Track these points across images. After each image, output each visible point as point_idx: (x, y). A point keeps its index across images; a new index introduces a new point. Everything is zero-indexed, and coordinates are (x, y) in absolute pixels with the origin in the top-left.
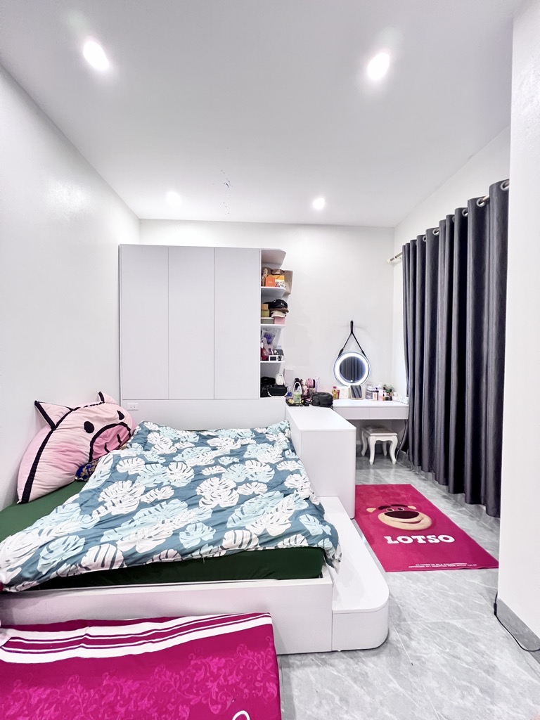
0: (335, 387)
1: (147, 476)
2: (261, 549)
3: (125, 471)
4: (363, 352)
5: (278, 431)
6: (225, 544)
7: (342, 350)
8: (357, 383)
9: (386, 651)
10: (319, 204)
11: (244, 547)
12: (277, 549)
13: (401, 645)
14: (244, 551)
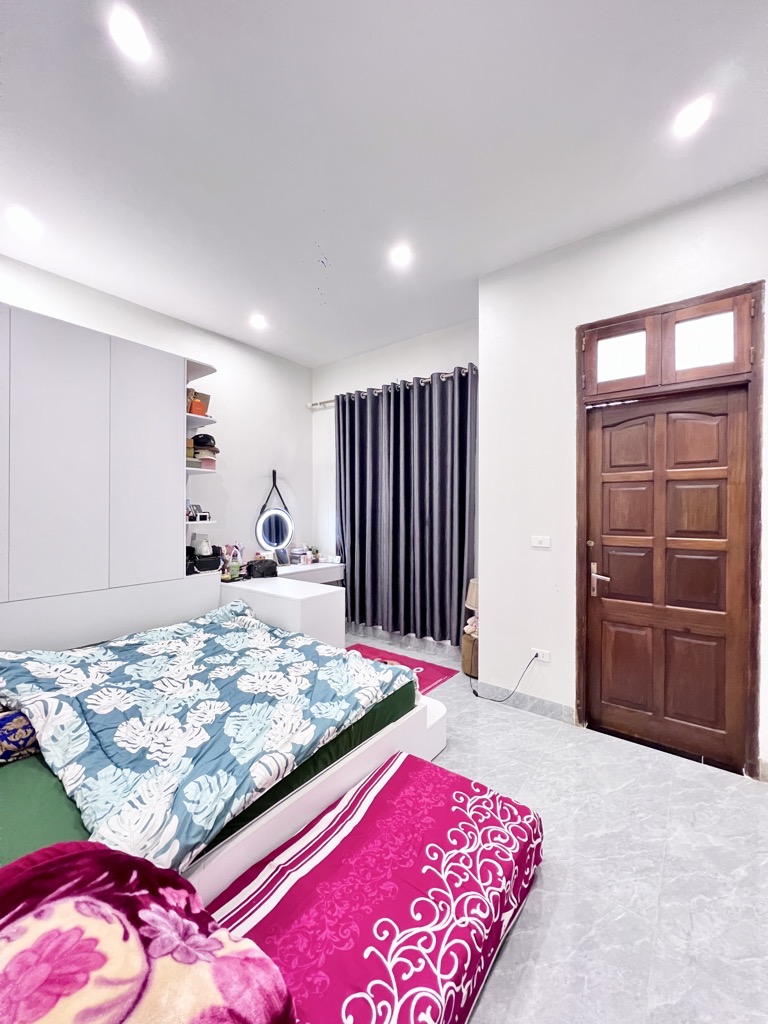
0: (258, 554)
1: (149, 704)
2: (386, 696)
3: (111, 709)
4: (286, 508)
5: (230, 615)
6: (362, 703)
7: (264, 506)
8: (282, 546)
9: (451, 744)
10: (258, 323)
11: (375, 701)
12: (395, 692)
13: (454, 737)
14: (376, 704)
